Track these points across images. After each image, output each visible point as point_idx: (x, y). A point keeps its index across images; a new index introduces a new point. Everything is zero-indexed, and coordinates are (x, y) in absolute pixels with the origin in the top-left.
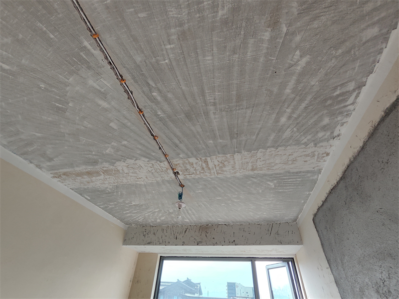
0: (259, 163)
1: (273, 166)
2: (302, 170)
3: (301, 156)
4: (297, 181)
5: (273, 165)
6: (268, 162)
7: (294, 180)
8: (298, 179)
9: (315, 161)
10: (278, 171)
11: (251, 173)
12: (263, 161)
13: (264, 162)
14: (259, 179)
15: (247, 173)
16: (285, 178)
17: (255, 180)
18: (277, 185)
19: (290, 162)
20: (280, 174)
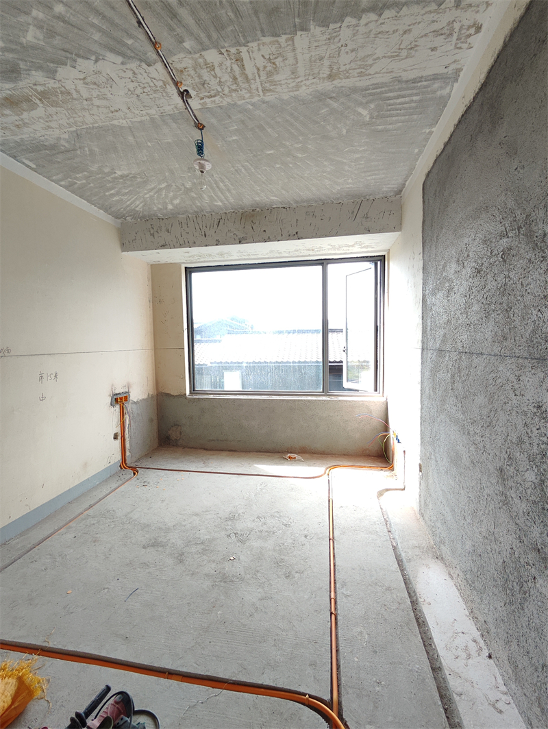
0: (345, 59)
1: (371, 66)
2: (425, 74)
3: (426, 35)
4: (412, 101)
5: (370, 62)
6: (361, 54)
7: (407, 99)
8: (415, 98)
9: (452, 47)
10: (378, 79)
11: (328, 86)
12: (352, 51)
13: (354, 54)
14: (342, 100)
15: (320, 88)
16: (391, 95)
17: (335, 105)
18: (376, 114)
19: (404, 53)
20: (383, 85)
